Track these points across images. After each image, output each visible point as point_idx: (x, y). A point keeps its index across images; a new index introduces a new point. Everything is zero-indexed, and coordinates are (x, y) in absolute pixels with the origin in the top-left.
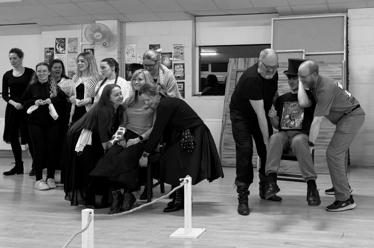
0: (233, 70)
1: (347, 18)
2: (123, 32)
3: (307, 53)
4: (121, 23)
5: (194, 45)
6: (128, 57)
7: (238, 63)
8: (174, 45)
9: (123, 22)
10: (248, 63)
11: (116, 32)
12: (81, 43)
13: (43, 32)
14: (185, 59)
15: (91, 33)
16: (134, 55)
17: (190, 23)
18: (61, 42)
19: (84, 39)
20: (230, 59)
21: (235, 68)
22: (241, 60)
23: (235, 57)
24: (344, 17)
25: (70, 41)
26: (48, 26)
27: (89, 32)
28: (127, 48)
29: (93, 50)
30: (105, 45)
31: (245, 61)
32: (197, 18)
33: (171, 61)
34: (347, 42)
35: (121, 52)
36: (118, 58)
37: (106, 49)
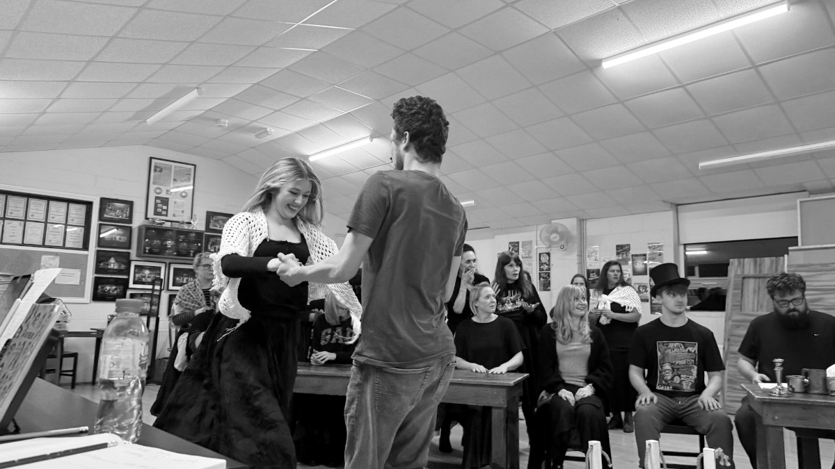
0: (736, 276)
2: (583, 231)
4: (581, 220)
5: (677, 243)
6: (591, 261)
7: (744, 265)
8: (649, 244)
9: (583, 220)
10: (760, 265)
11: (575, 232)
12: (536, 247)
13: (496, 237)
15: (547, 235)
16: (598, 258)
17: (670, 215)
18: (515, 245)
19: (539, 242)
20: (731, 260)
21: (739, 272)
22: (748, 262)
23: (739, 257)
25: (524, 244)
26: (502, 229)
27: (545, 234)
28: (589, 249)
29: (548, 254)
30: (562, 248)
31: (756, 262)
32: (679, 207)
33: (646, 265)
35: (581, 256)
36: (578, 263)
37: (564, 252)
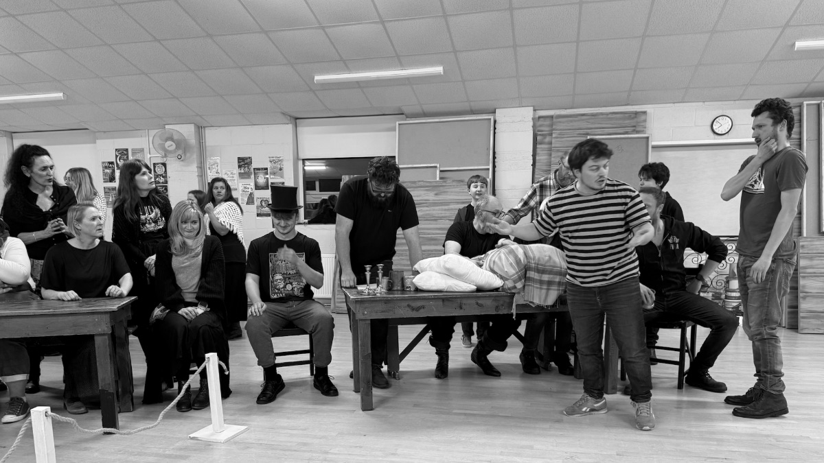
1: (495, 122)
2: (202, 140)
3: (442, 169)
4: (199, 128)
5: (297, 158)
6: (211, 174)
8: (270, 158)
9: (201, 127)
11: (193, 141)
12: (149, 156)
13: (97, 141)
14: (285, 176)
15: (161, 142)
16: (219, 171)
17: (290, 127)
19: (153, 150)
20: (343, 176)
24: (490, 119)
25: (135, 152)
26: (105, 132)
27: (158, 141)
28: (209, 161)
29: (164, 165)
30: (179, 158)
32: (297, 121)
34: (494, 153)
35: (201, 168)
36: (199, 176)
37: (181, 163)
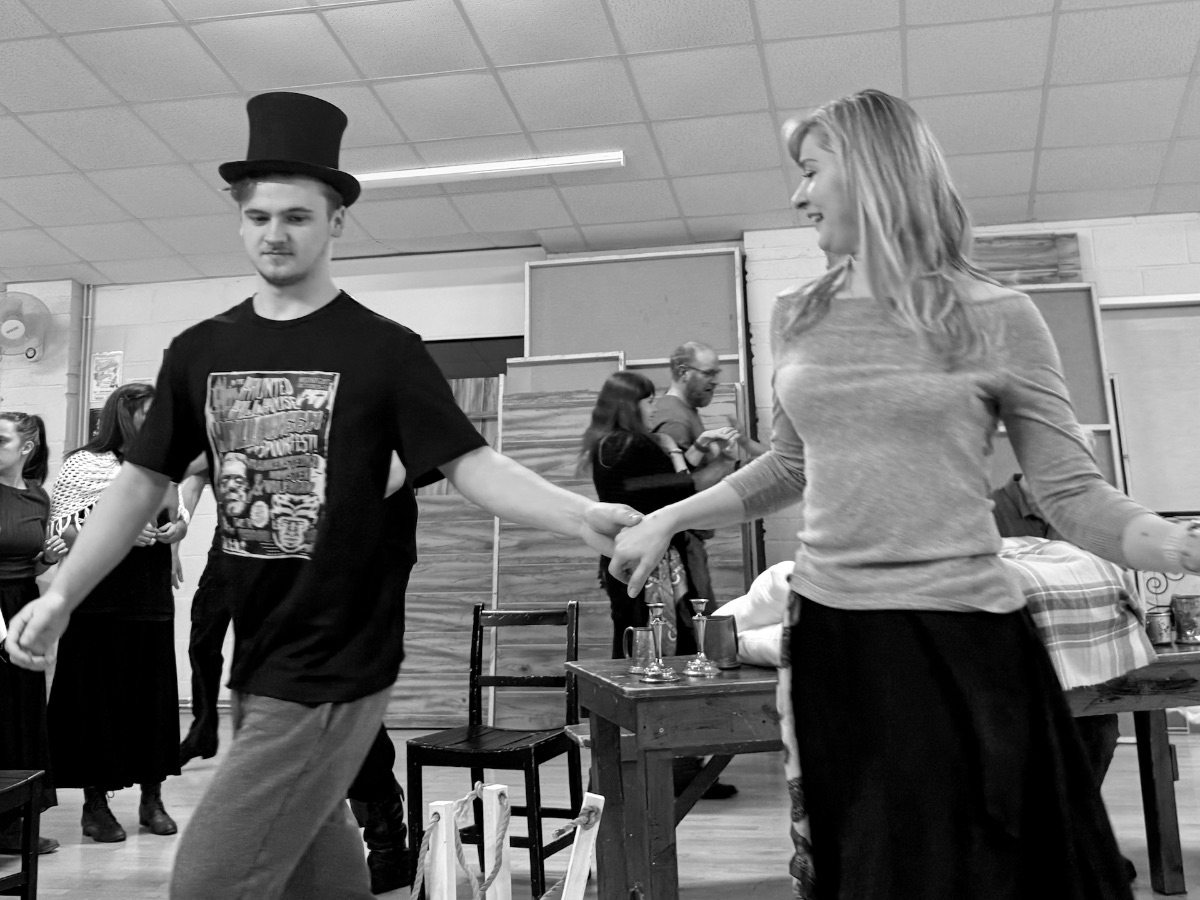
1: (744, 258)
2: (87, 315)
3: (629, 362)
4: (83, 288)
9: (88, 286)
24: (732, 253)
30: (30, 356)
34: (747, 325)
35: (77, 376)
36: (69, 394)
37: (34, 366)
